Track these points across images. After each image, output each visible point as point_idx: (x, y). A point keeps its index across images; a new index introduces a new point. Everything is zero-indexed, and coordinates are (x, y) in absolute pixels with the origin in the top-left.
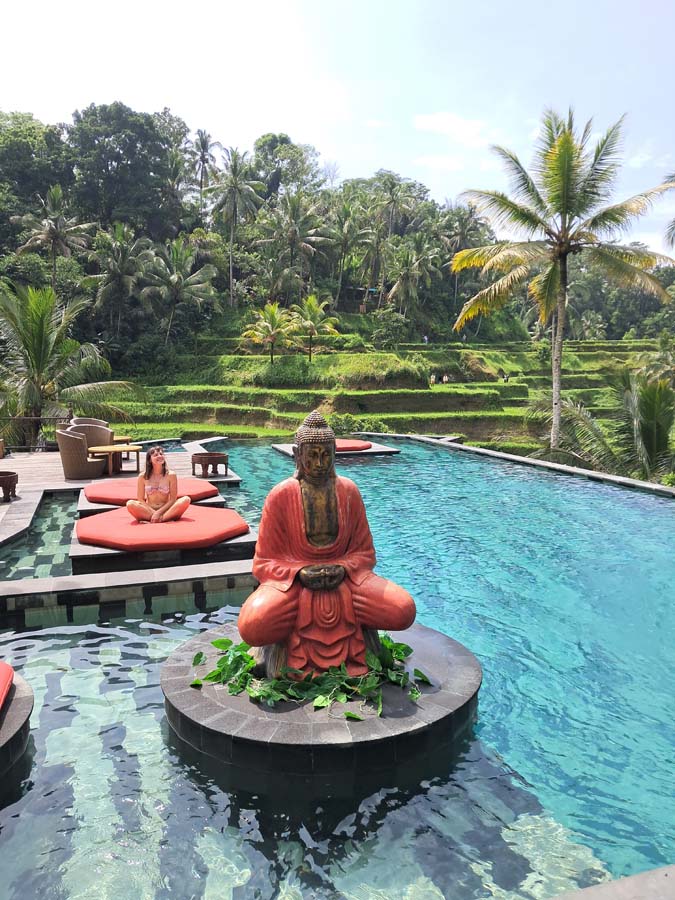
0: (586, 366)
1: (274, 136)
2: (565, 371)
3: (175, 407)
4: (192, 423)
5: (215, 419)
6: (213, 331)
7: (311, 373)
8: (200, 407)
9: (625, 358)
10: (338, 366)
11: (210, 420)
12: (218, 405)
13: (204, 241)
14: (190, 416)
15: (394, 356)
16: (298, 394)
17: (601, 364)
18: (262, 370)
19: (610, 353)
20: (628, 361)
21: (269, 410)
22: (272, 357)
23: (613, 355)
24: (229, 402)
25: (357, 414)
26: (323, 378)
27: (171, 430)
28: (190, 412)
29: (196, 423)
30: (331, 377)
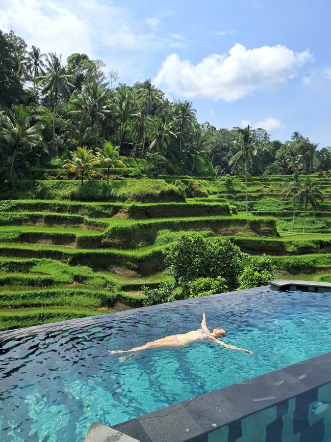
0: (250, 189)
1: (79, 55)
2: (239, 192)
3: (15, 215)
4: (27, 225)
5: (44, 223)
6: (42, 165)
7: (110, 192)
8: (33, 215)
9: (268, 185)
10: (128, 187)
11: (40, 223)
12: (45, 213)
13: (37, 110)
14: (26, 221)
15: (163, 181)
16: (103, 205)
17: (257, 188)
18: (75, 189)
19: (260, 182)
20: (270, 187)
21: (82, 216)
22: (82, 181)
23: (262, 183)
24: (54, 211)
25: (145, 219)
26: (118, 195)
27: (12, 232)
28: (26, 217)
29: (30, 225)
30: (124, 194)
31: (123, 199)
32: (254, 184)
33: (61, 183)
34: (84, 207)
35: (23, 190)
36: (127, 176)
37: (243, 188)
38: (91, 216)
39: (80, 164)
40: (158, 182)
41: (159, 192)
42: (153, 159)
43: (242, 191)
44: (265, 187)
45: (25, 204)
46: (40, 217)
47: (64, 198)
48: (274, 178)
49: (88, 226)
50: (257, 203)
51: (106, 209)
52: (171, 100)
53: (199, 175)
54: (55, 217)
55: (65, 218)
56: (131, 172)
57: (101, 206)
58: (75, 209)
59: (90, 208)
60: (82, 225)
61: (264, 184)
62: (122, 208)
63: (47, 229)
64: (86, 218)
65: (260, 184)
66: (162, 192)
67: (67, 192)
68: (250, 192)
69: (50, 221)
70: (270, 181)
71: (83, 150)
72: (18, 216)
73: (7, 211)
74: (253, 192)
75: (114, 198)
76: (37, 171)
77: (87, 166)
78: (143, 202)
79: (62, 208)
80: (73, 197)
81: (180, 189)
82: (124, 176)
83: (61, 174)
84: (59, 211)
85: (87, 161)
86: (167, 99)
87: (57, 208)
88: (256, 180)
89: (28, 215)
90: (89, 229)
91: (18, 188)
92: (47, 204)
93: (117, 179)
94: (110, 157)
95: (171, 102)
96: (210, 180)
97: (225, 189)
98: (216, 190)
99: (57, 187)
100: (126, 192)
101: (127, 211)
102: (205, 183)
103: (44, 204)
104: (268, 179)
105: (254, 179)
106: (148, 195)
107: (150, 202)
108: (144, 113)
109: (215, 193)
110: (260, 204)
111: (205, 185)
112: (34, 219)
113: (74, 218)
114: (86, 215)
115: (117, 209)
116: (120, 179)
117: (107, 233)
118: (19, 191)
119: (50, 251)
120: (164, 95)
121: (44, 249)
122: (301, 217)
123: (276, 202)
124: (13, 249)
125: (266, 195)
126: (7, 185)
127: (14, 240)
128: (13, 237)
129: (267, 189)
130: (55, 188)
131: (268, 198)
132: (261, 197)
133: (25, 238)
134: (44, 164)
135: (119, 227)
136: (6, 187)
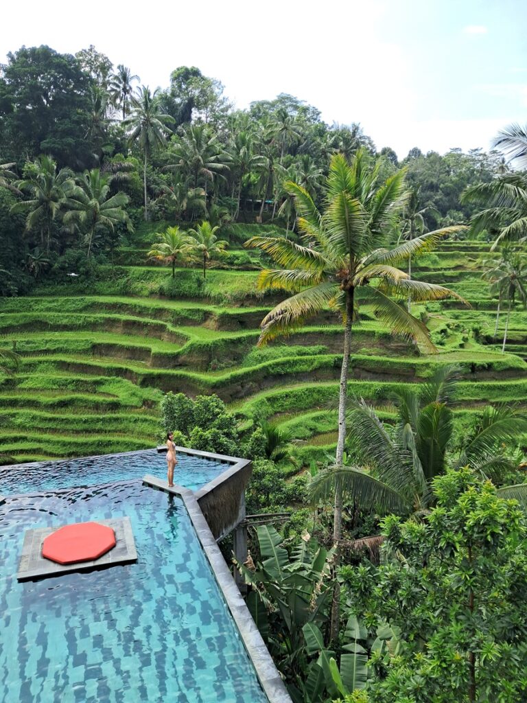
0: (444, 264)
1: (187, 69)
2: (426, 269)
3: (89, 317)
4: (103, 331)
5: (122, 329)
8: (109, 318)
9: (476, 257)
10: (226, 284)
11: (118, 330)
12: (124, 317)
13: (123, 165)
14: (102, 325)
16: (191, 309)
17: (457, 262)
18: (164, 283)
20: (478, 260)
21: (165, 323)
22: (174, 270)
23: (465, 255)
24: (133, 313)
25: (237, 330)
27: (83, 341)
28: (102, 321)
29: (106, 331)
30: (220, 294)
32: (453, 257)
35: (103, 279)
37: (435, 262)
38: (175, 324)
39: (169, 251)
41: (263, 292)
45: (102, 304)
51: (194, 315)
59: (175, 313)
60: (164, 335)
61: (469, 256)
62: (212, 315)
67: (154, 285)
68: (445, 269)
69: (129, 327)
71: (175, 231)
72: (92, 320)
73: (81, 311)
74: (449, 269)
75: (207, 299)
76: (123, 252)
77: (178, 252)
79: (142, 311)
80: (162, 294)
82: (229, 264)
84: (140, 314)
87: (137, 311)
88: (458, 248)
89: (104, 318)
90: (170, 341)
92: (127, 304)
93: (219, 267)
94: (206, 241)
99: (144, 277)
103: (124, 304)
105: (454, 247)
106: (248, 296)
107: (251, 304)
113: (156, 325)
114: (170, 322)
115: (206, 317)
116: (222, 268)
117: (185, 350)
119: (120, 368)
123: (483, 286)
124: (81, 364)
125: (470, 273)
127: (85, 352)
128: (83, 347)
129: (472, 265)
130: (141, 279)
131: (472, 279)
132: (461, 277)
133: (96, 349)
134: (133, 240)
135: (198, 343)
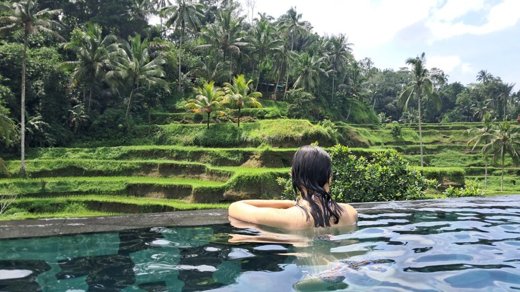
0: (423, 139)
2: (410, 143)
3: (125, 163)
4: (138, 176)
5: (158, 173)
6: (165, 109)
7: (240, 136)
8: (146, 163)
9: (449, 134)
10: (262, 130)
11: (154, 174)
12: (160, 161)
13: (161, 46)
14: (138, 170)
15: (308, 122)
16: (229, 151)
17: (433, 138)
18: (200, 134)
19: (438, 131)
20: (451, 137)
21: (204, 165)
22: (208, 125)
23: (440, 132)
24: (171, 158)
25: (282, 167)
26: (249, 139)
27: (117, 182)
28: (138, 167)
29: (142, 176)
30: (257, 138)
31: (256, 143)
32: (430, 134)
33: (184, 127)
34: (206, 153)
35: (140, 136)
36: (262, 118)
37: (416, 138)
38: (214, 164)
39: (205, 104)
40: (301, 123)
41: (301, 135)
42: (296, 96)
43: (414, 141)
44: (444, 137)
45: (138, 151)
46: (155, 165)
47: (186, 145)
48: (457, 125)
49: (210, 176)
50: (434, 158)
51: (233, 156)
52: (321, 35)
53: (356, 123)
54: (172, 165)
55: (184, 167)
56: (267, 113)
57: (227, 152)
58: (196, 156)
59: (213, 155)
60: (204, 176)
61: (443, 133)
62: (253, 154)
63: (161, 179)
64: (209, 167)
65: (438, 134)
66: (306, 134)
67: (190, 138)
68: (425, 144)
69: (166, 170)
70: (451, 129)
71: (210, 87)
72: (128, 165)
73: (117, 159)
74: (428, 144)
75: (245, 143)
76: (159, 115)
77: (214, 105)
78: (281, 147)
79: (180, 155)
80: (196, 142)
81: (329, 132)
82: (259, 118)
83: (186, 119)
84: (177, 158)
85: (214, 100)
86: (316, 33)
87: (174, 155)
88: (432, 128)
89: (139, 164)
90: (211, 179)
91: (134, 134)
92: (163, 150)
93: (250, 121)
94: (241, 93)
95: (321, 36)
96: (371, 128)
97: (392, 140)
98: (379, 140)
99: (179, 132)
100: (259, 135)
101: (258, 157)
102: (365, 132)
103: (160, 150)
104: (448, 127)
105: (428, 127)
106: (287, 138)
107: (289, 147)
108: (287, 48)
109: (378, 144)
110: (438, 158)
111: (365, 134)
112: (147, 169)
113: (194, 166)
114: (209, 162)
115: (247, 156)
116: (253, 121)
117: (231, 184)
118: (135, 138)
119: (158, 206)
120: (313, 29)
121: (151, 203)
122: (496, 175)
123: (460, 156)
124: (114, 203)
125: (446, 147)
126: (121, 131)
127: (119, 193)
128: (118, 189)
129: (446, 140)
130: (177, 133)
131: (449, 151)
132: (439, 149)
133: (132, 190)
134: (167, 107)
135: (246, 175)
136: (120, 133)
